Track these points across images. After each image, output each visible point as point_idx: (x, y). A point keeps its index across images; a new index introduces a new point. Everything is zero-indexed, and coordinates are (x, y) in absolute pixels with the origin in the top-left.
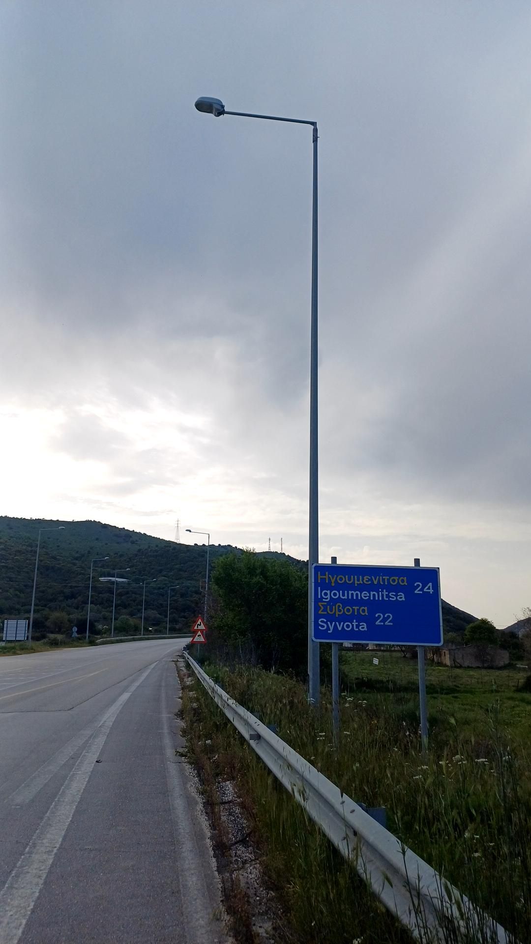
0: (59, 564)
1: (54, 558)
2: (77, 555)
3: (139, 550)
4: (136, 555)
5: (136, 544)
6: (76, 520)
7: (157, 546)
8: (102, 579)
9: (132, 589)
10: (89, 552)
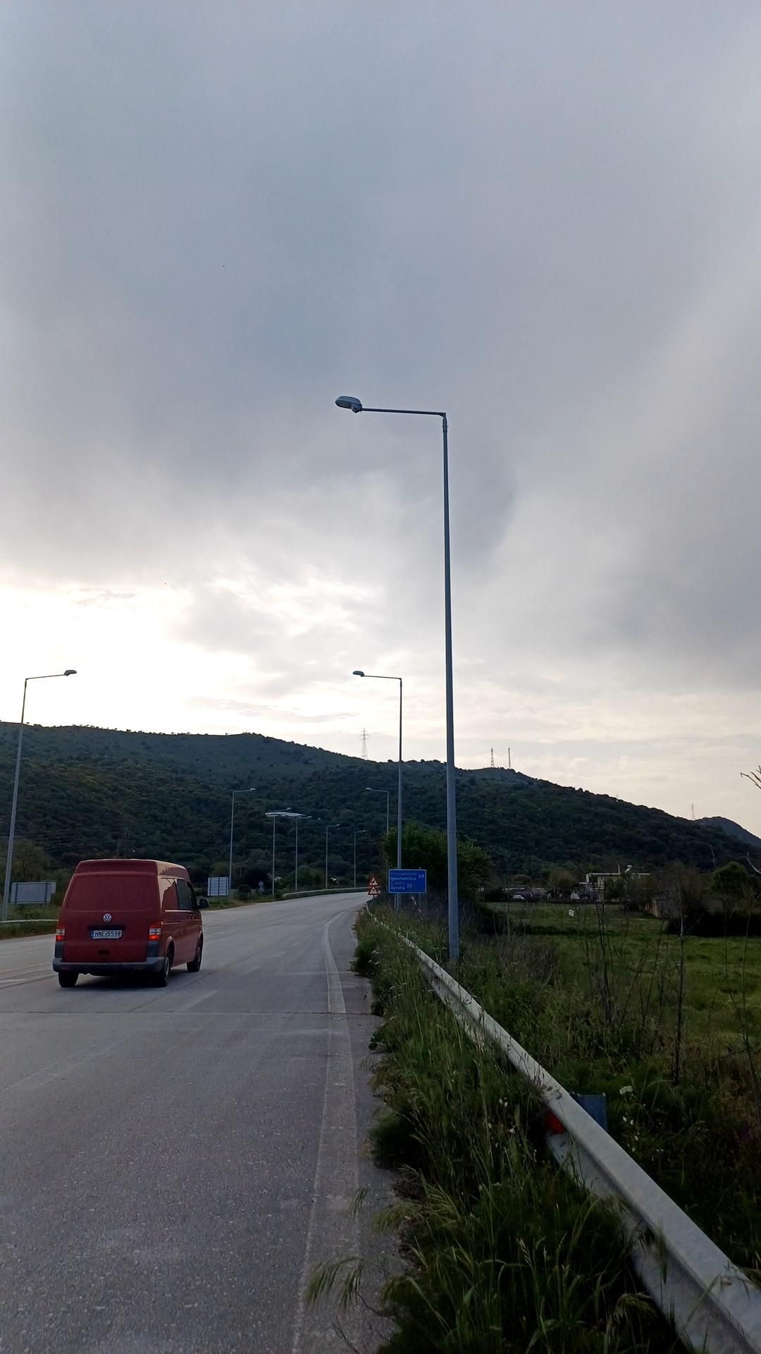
0: (212, 795)
1: (205, 787)
2: (235, 782)
3: (315, 774)
4: (311, 780)
5: (311, 764)
6: (230, 733)
7: (338, 767)
8: (269, 814)
9: (308, 827)
10: (249, 778)
